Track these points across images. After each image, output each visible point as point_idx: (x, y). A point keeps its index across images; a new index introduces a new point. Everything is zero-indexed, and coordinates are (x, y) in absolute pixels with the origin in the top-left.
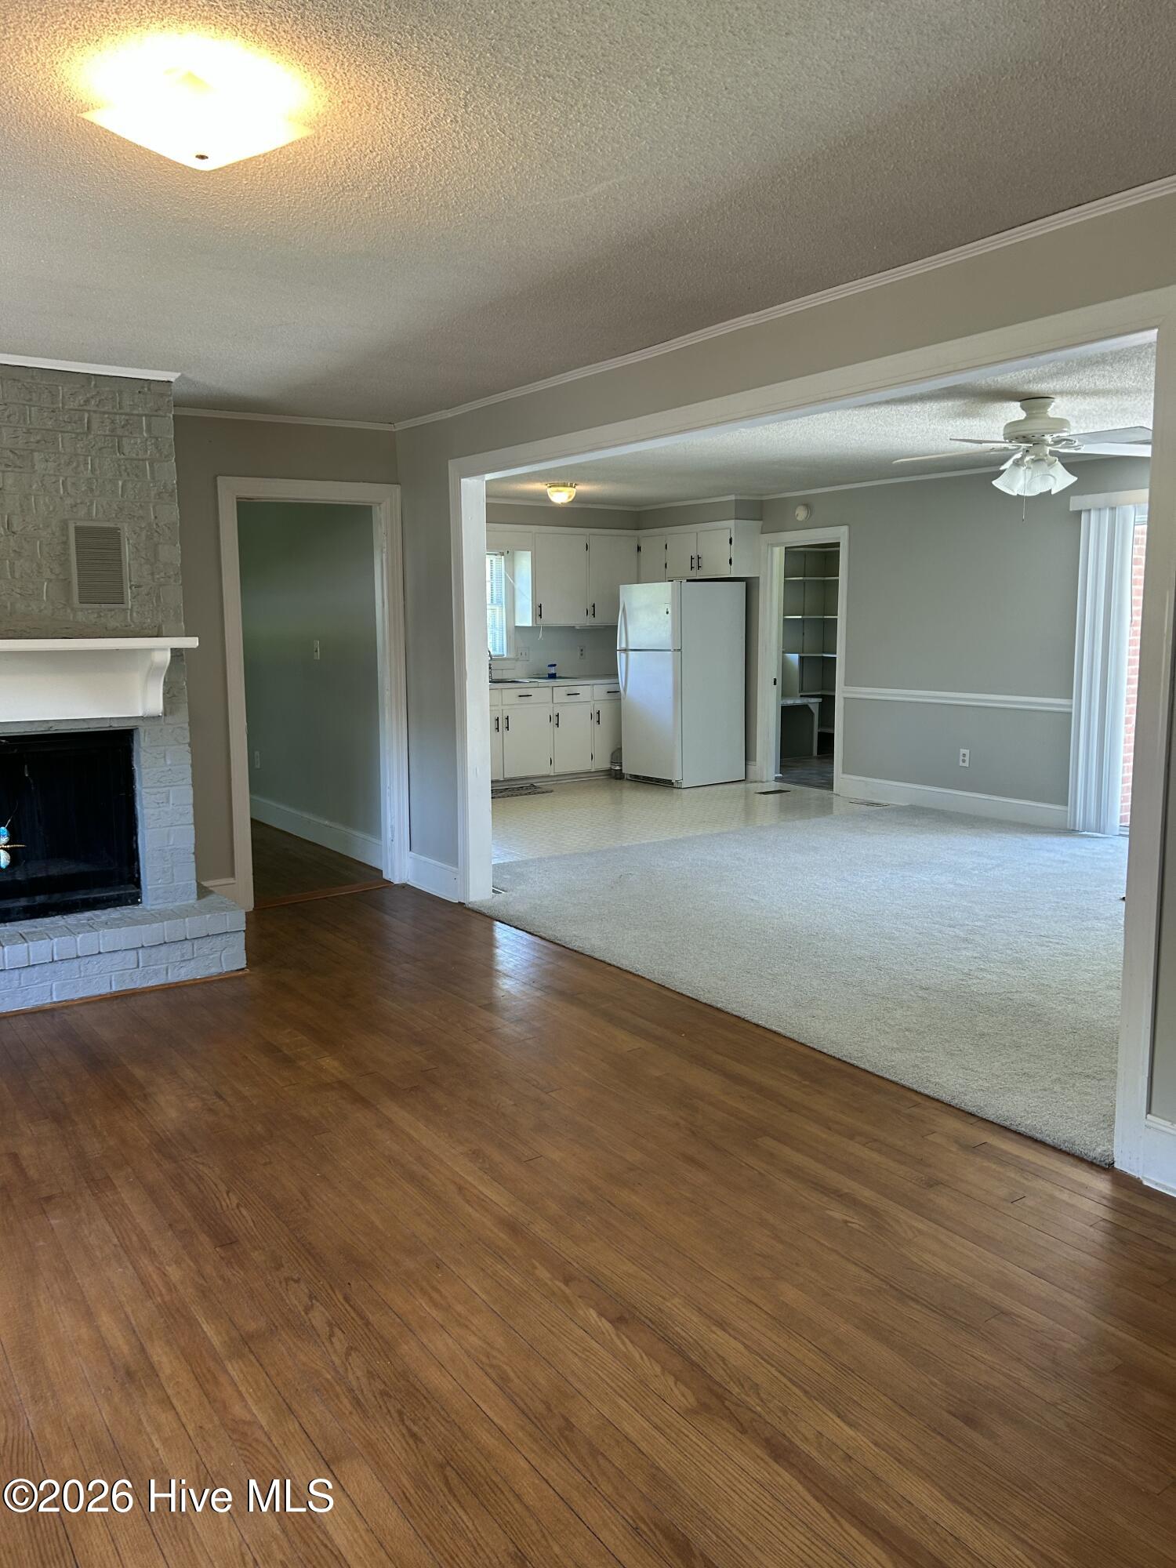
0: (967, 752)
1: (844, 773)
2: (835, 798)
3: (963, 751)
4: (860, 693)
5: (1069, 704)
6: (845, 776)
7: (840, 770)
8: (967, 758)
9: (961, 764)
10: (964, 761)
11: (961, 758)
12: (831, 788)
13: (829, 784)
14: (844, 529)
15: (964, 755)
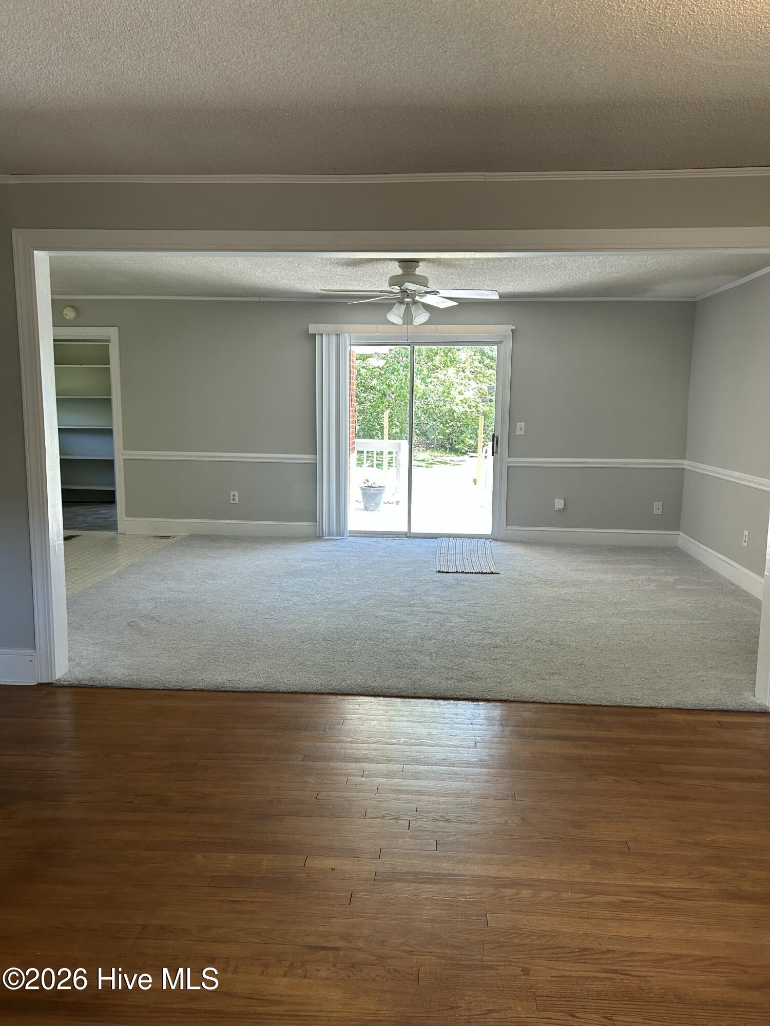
0: (236, 493)
1: (127, 516)
2: (120, 536)
3: (232, 493)
4: (139, 455)
5: (313, 457)
6: (130, 519)
7: (124, 514)
8: (236, 498)
9: (232, 502)
10: (234, 500)
11: (232, 497)
12: (116, 529)
13: (111, 525)
14: (115, 330)
15: (234, 496)
